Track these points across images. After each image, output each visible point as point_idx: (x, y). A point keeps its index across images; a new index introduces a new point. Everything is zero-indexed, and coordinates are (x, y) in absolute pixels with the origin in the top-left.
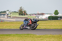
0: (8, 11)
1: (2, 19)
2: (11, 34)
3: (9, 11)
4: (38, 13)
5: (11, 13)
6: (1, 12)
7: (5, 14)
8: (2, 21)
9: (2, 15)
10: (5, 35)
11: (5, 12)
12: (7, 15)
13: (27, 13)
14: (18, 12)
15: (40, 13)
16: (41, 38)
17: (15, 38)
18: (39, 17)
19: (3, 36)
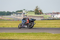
0: (24, 10)
1: (18, 18)
2: (27, 32)
3: (26, 10)
4: (54, 12)
5: (27, 12)
6: (18, 11)
7: (22, 13)
8: (18, 20)
9: (19, 15)
10: (22, 33)
11: (21, 11)
12: (23, 14)
13: (43, 13)
14: (34, 11)
15: (55, 12)
16: (56, 37)
17: (32, 36)
18: (54, 16)
19: (20, 35)
